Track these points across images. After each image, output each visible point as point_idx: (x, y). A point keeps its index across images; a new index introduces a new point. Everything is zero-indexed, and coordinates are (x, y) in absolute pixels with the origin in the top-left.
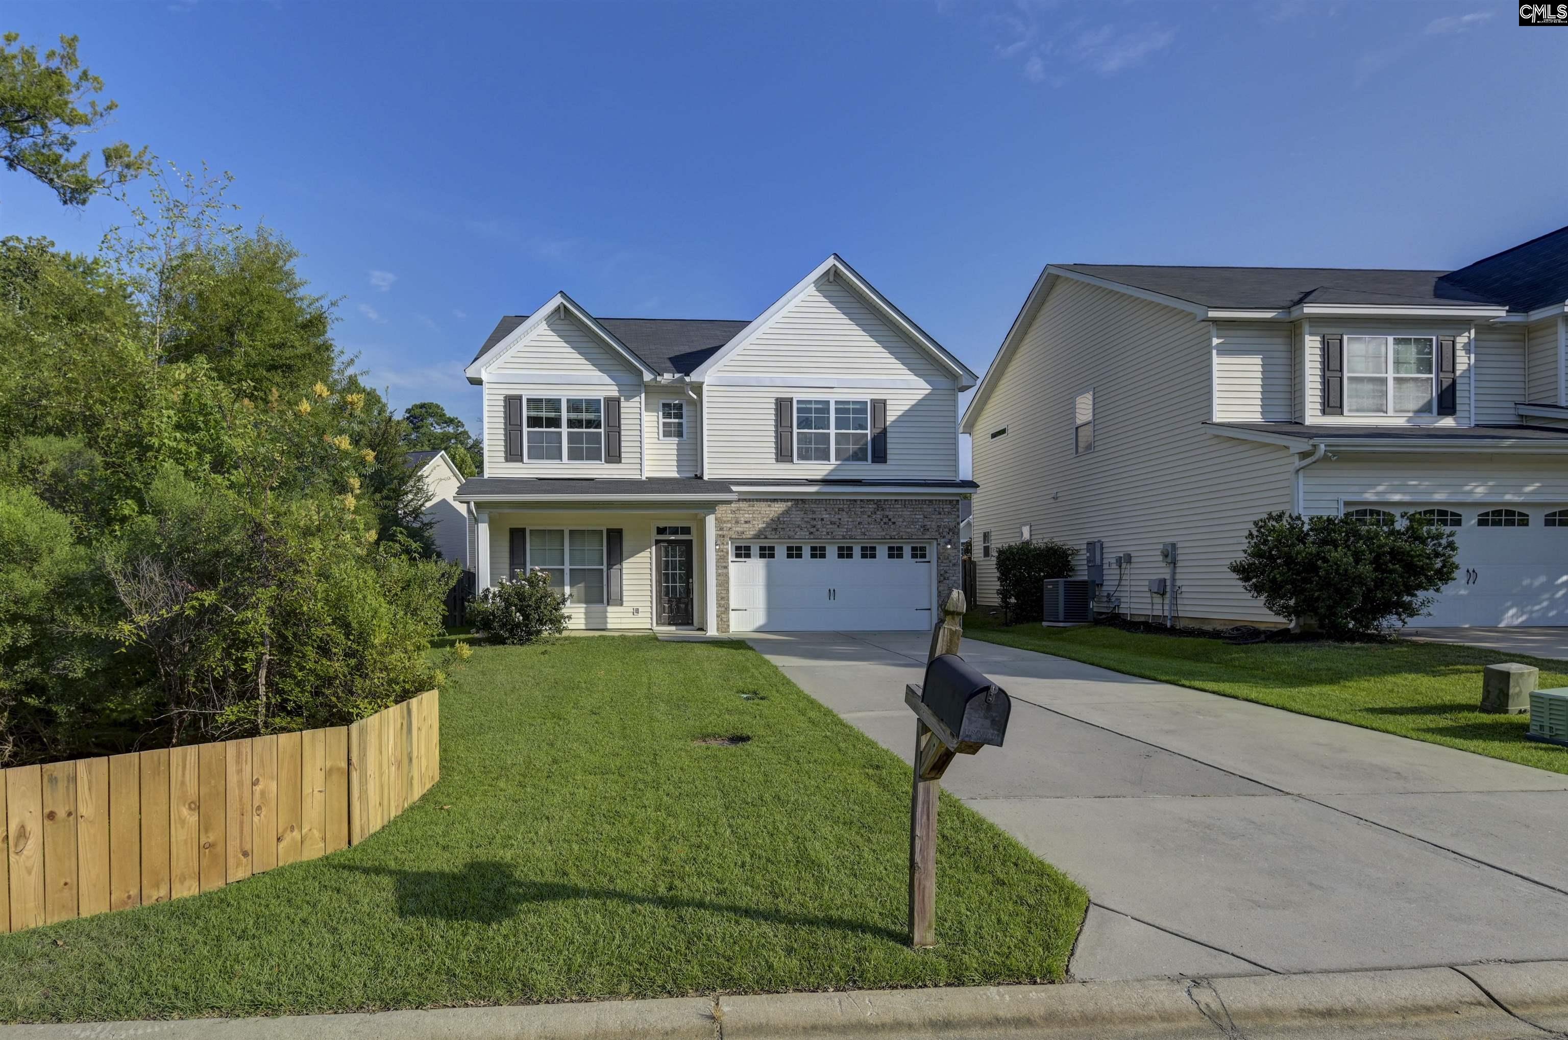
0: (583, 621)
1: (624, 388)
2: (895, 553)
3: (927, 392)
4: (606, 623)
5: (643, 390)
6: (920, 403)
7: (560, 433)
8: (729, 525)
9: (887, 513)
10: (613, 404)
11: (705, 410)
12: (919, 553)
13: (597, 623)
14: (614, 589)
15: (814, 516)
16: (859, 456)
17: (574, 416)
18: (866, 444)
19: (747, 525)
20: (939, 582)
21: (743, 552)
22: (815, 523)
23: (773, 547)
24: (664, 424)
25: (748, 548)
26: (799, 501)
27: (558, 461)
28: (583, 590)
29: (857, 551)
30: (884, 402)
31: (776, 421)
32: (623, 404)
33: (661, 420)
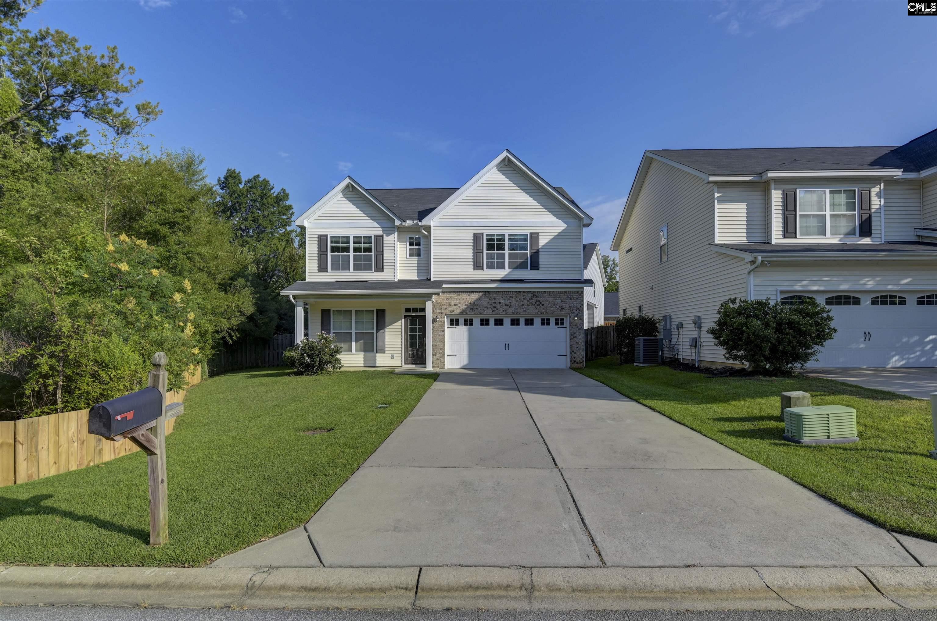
0: (362, 362)
1: (385, 229)
2: (545, 322)
3: (564, 228)
4: (376, 363)
5: (396, 230)
6: (560, 234)
7: (349, 255)
8: (445, 307)
9: (539, 299)
10: (379, 239)
11: (432, 241)
12: (559, 322)
13: (370, 363)
14: (380, 343)
15: (495, 301)
16: (523, 265)
17: (357, 246)
18: (527, 259)
19: (455, 307)
20: (571, 339)
21: (454, 322)
22: (496, 305)
23: (472, 319)
24: (410, 249)
25: (457, 320)
26: (486, 293)
27: (348, 271)
28: (362, 344)
29: (522, 321)
30: (538, 234)
31: (474, 246)
32: (384, 239)
33: (408, 247)
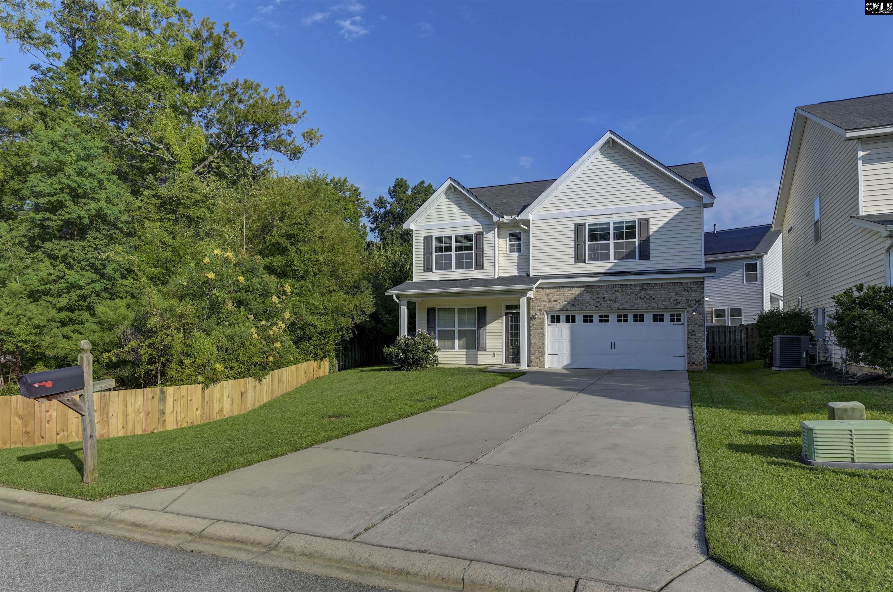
0: (465, 359)
1: (486, 226)
2: (658, 318)
3: (680, 210)
4: (477, 361)
5: (496, 226)
6: (675, 219)
7: (451, 255)
8: (545, 303)
9: (649, 292)
10: (479, 236)
11: (531, 235)
12: (676, 318)
13: (472, 360)
14: (481, 341)
15: (598, 296)
16: (630, 256)
17: (459, 244)
18: (635, 248)
19: (555, 303)
20: (688, 338)
21: (555, 319)
22: (599, 300)
23: (574, 316)
24: (511, 245)
25: (558, 317)
26: (589, 287)
27: (450, 270)
28: (465, 341)
29: (630, 318)
30: (648, 220)
31: (575, 238)
32: (485, 236)
33: (509, 243)
